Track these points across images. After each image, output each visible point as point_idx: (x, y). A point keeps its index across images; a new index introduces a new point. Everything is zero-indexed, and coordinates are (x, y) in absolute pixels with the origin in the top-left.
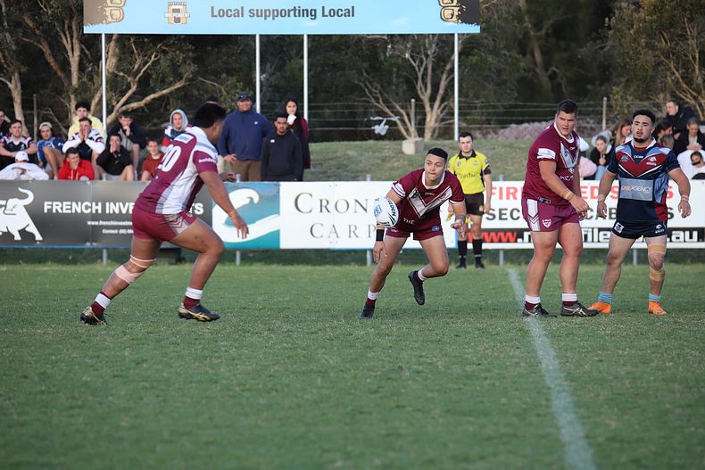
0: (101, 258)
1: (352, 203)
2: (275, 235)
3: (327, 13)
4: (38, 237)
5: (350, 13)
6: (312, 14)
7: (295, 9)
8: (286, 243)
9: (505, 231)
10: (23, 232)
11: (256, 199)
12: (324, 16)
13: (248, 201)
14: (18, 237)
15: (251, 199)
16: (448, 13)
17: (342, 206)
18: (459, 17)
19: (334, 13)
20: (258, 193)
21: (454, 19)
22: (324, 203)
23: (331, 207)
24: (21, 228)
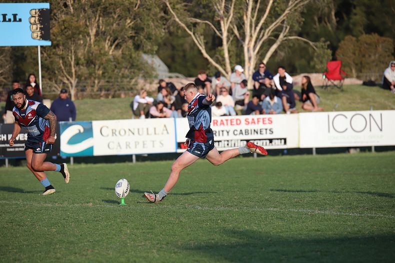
0: (5, 164)
1: (127, 131)
2: (91, 149)
8: (97, 153)
11: (82, 130)
13: (78, 132)
15: (80, 131)
16: (35, 35)
17: (122, 132)
18: (41, 37)
20: (83, 126)
21: (38, 38)
22: (114, 131)
23: (117, 133)
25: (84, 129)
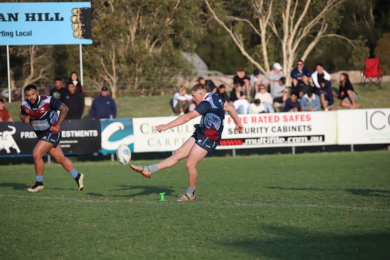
0: (47, 160)
2: (132, 145)
3: (18, 34)
4: (18, 151)
5: (30, 34)
6: (11, 34)
7: (2, 32)
9: (237, 139)
10: (11, 149)
11: (123, 127)
12: (17, 35)
13: (118, 129)
14: (8, 151)
15: (120, 128)
16: (77, 34)
18: (82, 36)
19: (22, 34)
20: (123, 124)
21: (80, 36)
24: (10, 146)
25: (125, 126)
